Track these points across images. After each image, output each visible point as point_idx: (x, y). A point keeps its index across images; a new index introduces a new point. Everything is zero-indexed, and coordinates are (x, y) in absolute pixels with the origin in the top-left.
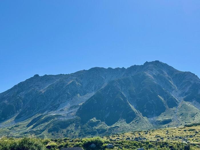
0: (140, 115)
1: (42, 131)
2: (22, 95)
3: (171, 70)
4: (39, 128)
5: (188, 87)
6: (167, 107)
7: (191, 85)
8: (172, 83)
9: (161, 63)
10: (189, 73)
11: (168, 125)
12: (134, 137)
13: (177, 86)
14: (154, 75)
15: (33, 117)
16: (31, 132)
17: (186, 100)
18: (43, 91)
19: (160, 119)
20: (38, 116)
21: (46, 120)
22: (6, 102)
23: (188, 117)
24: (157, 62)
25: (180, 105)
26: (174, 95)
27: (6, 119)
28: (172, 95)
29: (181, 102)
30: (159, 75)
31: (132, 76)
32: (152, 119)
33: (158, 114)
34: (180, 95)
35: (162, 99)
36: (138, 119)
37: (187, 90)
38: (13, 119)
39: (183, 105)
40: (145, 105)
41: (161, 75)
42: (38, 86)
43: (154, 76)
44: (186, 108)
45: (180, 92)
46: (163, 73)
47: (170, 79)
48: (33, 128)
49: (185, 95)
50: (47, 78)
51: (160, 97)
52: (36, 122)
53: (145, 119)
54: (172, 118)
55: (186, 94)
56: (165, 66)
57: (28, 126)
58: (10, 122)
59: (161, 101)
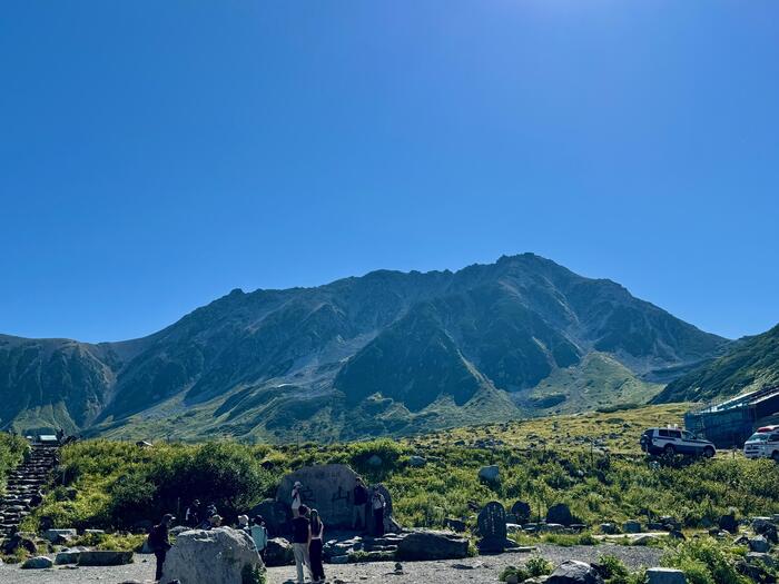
0: (489, 385)
1: (252, 425)
2: (202, 338)
3: (562, 276)
4: (243, 419)
5: (606, 317)
6: (554, 365)
7: (611, 313)
8: (567, 308)
9: (538, 259)
10: (607, 282)
11: (556, 408)
12: (475, 439)
13: (578, 314)
14: (522, 288)
15: (230, 393)
16: (225, 429)
17: (599, 348)
18: (252, 329)
19: (538, 394)
20: (240, 388)
21: (262, 399)
22: (163, 355)
23: (606, 391)
24: (529, 255)
25: (585, 361)
26: (570, 336)
27: (164, 397)
28: (567, 336)
29: (589, 353)
30: (533, 287)
31: (468, 292)
32: (518, 395)
33: (533, 384)
34: (587, 337)
35: (544, 347)
36: (485, 394)
37: (602, 324)
38: (180, 398)
39: (594, 360)
40: (502, 361)
41: (540, 287)
42: (240, 316)
43: (522, 290)
44: (601, 368)
45: (585, 329)
46: (543, 282)
47: (560, 297)
48: (229, 419)
49: (599, 336)
50: (262, 297)
51: (537, 341)
52: (237, 404)
53: (502, 393)
54: (566, 392)
55: (601, 333)
56: (549, 265)
57: (217, 414)
58: (173, 405)
59: (539, 351)
